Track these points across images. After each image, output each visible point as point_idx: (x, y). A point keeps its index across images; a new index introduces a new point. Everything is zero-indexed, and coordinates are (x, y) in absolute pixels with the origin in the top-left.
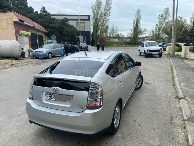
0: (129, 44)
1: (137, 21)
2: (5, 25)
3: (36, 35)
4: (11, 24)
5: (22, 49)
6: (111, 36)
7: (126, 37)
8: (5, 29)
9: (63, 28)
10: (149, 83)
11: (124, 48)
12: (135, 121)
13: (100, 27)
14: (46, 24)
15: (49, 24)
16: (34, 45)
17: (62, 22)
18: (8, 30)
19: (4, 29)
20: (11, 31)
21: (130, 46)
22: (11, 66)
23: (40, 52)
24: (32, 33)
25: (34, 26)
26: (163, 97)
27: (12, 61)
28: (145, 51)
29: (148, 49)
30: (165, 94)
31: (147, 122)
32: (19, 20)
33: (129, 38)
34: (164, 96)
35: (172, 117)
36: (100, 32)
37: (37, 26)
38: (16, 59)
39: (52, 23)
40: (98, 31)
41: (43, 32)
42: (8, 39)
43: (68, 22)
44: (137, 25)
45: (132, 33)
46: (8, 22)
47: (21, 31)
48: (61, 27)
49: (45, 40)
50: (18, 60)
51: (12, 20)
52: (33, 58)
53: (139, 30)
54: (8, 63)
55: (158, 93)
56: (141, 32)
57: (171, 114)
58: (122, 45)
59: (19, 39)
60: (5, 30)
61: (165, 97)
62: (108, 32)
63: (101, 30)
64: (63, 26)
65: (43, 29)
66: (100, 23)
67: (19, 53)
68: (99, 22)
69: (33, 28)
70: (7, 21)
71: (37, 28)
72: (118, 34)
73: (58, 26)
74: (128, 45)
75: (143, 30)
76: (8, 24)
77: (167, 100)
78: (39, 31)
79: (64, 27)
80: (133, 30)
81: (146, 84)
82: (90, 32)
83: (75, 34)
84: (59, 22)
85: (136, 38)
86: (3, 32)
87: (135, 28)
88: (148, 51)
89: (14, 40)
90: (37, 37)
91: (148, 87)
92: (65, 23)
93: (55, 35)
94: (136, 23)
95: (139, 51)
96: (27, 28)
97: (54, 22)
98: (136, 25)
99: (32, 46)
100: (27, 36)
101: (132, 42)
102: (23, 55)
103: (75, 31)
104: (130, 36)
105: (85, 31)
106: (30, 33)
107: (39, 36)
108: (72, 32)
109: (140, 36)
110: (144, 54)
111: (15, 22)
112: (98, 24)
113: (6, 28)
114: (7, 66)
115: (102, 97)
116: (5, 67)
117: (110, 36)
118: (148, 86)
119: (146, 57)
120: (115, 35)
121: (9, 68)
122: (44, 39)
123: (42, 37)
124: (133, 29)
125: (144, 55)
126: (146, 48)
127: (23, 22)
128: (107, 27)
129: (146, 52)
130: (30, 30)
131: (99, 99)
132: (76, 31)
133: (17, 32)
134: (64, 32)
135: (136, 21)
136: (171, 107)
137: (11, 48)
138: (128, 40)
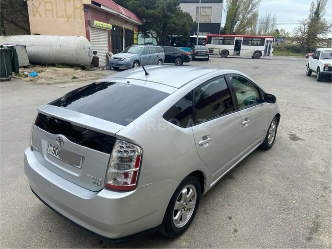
0: (295, 50)
1: (319, 5)
2: (70, 10)
3: (121, 29)
4: (79, 8)
5: (95, 53)
6: (262, 33)
7: (290, 36)
8: (71, 17)
9: (168, 17)
10: (300, 139)
11: (284, 57)
12: (230, 218)
13: (241, 17)
14: (140, 9)
15: (144, 10)
16: (116, 46)
17: (168, 7)
18: (75, 18)
19: (69, 18)
20: (79, 20)
21: (296, 54)
22: (72, 80)
23: (121, 59)
24: (113, 26)
25: (118, 13)
26: (317, 175)
27: (76, 71)
28: (319, 67)
29: (325, 65)
30: (327, 167)
31: (256, 226)
32: (92, 2)
33: (297, 39)
34: (319, 172)
35: (317, 225)
36: (240, 26)
37: (124, 12)
38: (83, 68)
39: (151, 9)
40: (236, 23)
41: (135, 25)
42: (72, 35)
43: (179, 7)
44: (317, 13)
45: (305, 29)
46: (76, 5)
47: (95, 22)
48: (165, 14)
49: (137, 39)
50: (86, 70)
51: (81, 2)
52: (111, 69)
53: (321, 23)
54: (69, 74)
55: (309, 163)
56: (323, 28)
57: (317, 217)
58: (280, 53)
59: (91, 35)
60: (70, 20)
61: (323, 174)
62: (258, 26)
63: (242, 22)
64: (169, 13)
65: (134, 19)
66: (242, 7)
67: (89, 60)
68: (239, 7)
69: (116, 17)
70: (74, 3)
71: (124, 16)
72: (277, 31)
73: (160, 13)
74: (292, 52)
75: (329, 25)
76: (75, 8)
77: (322, 183)
78: (127, 22)
79: (170, 16)
80: (308, 23)
81: (291, 139)
82: (219, 24)
83: (189, 29)
84: (163, 7)
85: (311, 40)
86: (68, 21)
87: (313, 20)
88: (325, 68)
89: (81, 37)
90: (124, 33)
91: (294, 147)
92: (173, 8)
93: (154, 30)
94: (315, 10)
95: (309, 67)
96: (107, 16)
97: (155, 5)
98: (315, 13)
99: (113, 48)
100: (105, 30)
101: (303, 47)
102: (95, 63)
103: (189, 23)
104: (300, 34)
105: (212, 22)
106: (109, 26)
107: (127, 30)
108: (184, 26)
109: (320, 36)
110: (317, 73)
111: (86, 6)
112: (237, 10)
113: (71, 15)
114: (66, 79)
115: (139, 169)
116: (63, 80)
117: (259, 34)
118: (294, 145)
119: (319, 80)
120: (269, 31)
121: (69, 82)
122: (135, 36)
123: (132, 32)
124: (309, 21)
125: (315, 76)
126: (322, 63)
127: (100, 5)
128: (255, 16)
129: (322, 70)
130: (112, 20)
131: (132, 173)
132: (192, 24)
133: (88, 23)
134: (168, 25)
135: (316, 5)
136: (326, 201)
137: (76, 50)
138: (294, 43)
